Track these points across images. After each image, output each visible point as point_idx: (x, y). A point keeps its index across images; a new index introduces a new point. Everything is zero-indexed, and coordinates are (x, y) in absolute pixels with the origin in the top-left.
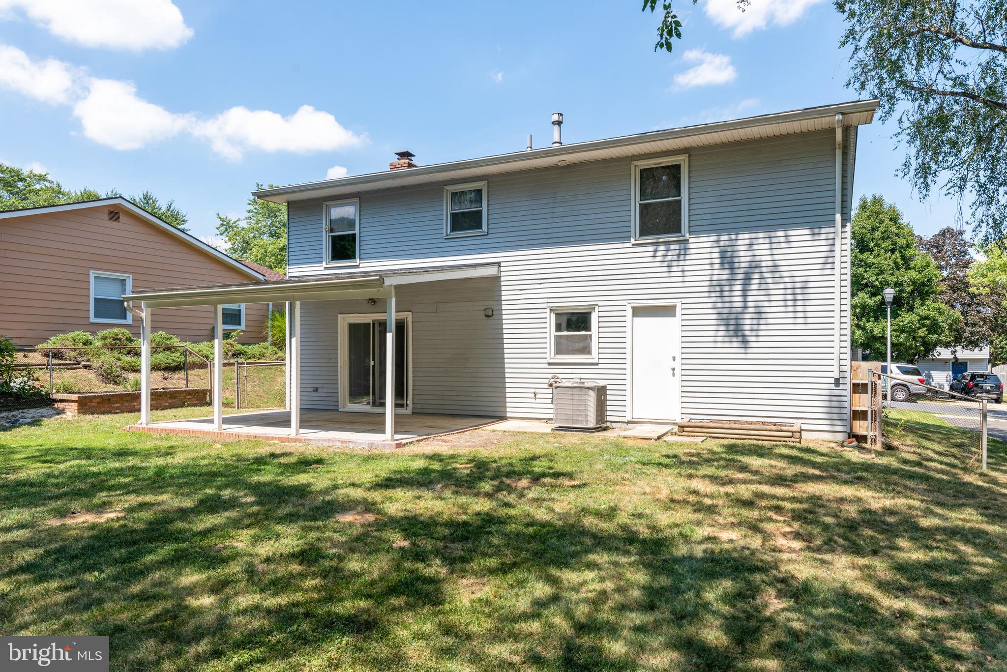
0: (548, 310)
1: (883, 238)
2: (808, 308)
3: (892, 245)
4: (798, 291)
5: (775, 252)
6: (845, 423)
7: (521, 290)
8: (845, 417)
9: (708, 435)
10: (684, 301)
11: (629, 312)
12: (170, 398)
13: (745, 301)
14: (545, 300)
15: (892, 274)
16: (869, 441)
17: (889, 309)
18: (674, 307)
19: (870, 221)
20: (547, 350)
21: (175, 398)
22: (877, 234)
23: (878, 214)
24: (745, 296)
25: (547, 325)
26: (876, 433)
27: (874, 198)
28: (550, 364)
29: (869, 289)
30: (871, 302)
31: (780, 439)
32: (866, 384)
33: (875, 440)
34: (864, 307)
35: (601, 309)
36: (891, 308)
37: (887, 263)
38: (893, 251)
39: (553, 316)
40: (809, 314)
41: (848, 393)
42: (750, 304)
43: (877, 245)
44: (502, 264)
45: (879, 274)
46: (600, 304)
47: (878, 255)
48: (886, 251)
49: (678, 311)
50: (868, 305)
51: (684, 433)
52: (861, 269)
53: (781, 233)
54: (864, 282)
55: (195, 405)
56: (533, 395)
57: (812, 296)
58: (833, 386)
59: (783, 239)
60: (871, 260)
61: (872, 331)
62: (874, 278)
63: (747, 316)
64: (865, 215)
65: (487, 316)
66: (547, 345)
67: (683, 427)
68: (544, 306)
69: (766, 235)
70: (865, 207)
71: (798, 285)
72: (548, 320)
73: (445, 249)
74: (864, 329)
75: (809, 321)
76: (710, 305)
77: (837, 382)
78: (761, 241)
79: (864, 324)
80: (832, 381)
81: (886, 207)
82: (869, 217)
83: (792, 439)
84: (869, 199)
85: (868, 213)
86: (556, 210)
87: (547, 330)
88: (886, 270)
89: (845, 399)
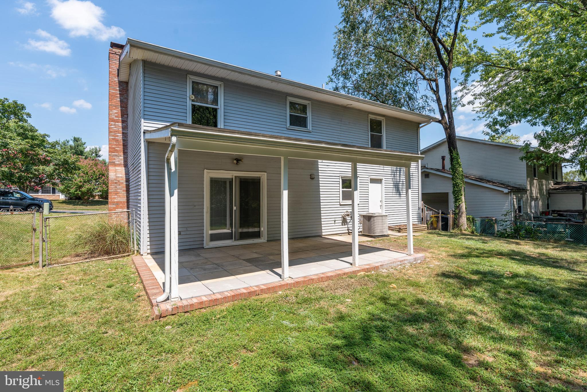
0: (340, 178)
7: (328, 166)
10: (385, 177)
11: (369, 181)
13: (400, 179)
14: (338, 172)
20: (340, 198)
24: (400, 177)
25: (339, 185)
28: (340, 205)
39: (341, 181)
42: (401, 180)
49: (383, 182)
56: (333, 222)
58: (418, 210)
63: (400, 185)
65: (312, 179)
66: (340, 196)
68: (338, 175)
72: (339, 183)
76: (391, 180)
80: (418, 208)
87: (339, 188)
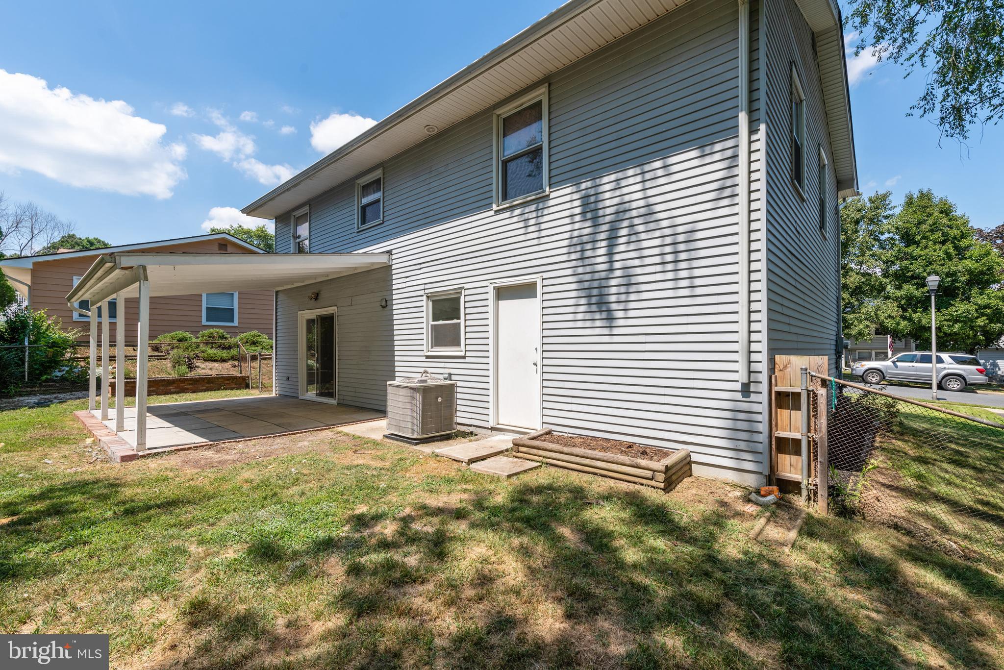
0: (424, 298)
1: (932, 231)
2: (697, 272)
3: (943, 236)
4: (682, 247)
5: (650, 193)
6: (759, 458)
7: (406, 277)
8: (760, 448)
9: (545, 460)
10: (545, 275)
11: (491, 295)
12: (207, 383)
14: (422, 287)
15: (943, 265)
16: (804, 493)
17: (933, 298)
18: (533, 285)
19: (916, 216)
20: (424, 342)
21: (212, 383)
22: (924, 227)
23: (925, 207)
25: (424, 314)
26: (818, 481)
27: (921, 193)
28: (427, 357)
29: (916, 281)
30: (918, 293)
31: (636, 479)
32: (798, 395)
33: (816, 494)
34: (910, 298)
35: (467, 292)
36: (935, 296)
37: (936, 254)
38: (943, 243)
39: (430, 303)
40: (698, 282)
41: (763, 408)
43: (924, 238)
44: (394, 252)
45: (927, 266)
46: (466, 286)
47: (926, 247)
48: (935, 243)
49: (539, 289)
50: (914, 296)
51: (519, 455)
52: (906, 262)
53: (658, 164)
54: (910, 274)
55: (232, 389)
57: (703, 253)
58: (739, 396)
59: (660, 173)
60: (917, 252)
61: (920, 321)
62: (921, 270)
64: (911, 210)
65: (383, 307)
66: (424, 337)
67: (519, 445)
68: (422, 293)
69: (638, 170)
70: (911, 203)
71: (681, 238)
72: (424, 309)
73: (357, 243)
74: (910, 320)
75: (699, 291)
77: (746, 390)
78: (631, 181)
79: (910, 315)
80: (738, 386)
81: (936, 201)
82: (915, 212)
83: (653, 483)
84: (916, 195)
85: (914, 209)
86: (432, 185)
87: (424, 320)
88: (936, 261)
89: (759, 418)
